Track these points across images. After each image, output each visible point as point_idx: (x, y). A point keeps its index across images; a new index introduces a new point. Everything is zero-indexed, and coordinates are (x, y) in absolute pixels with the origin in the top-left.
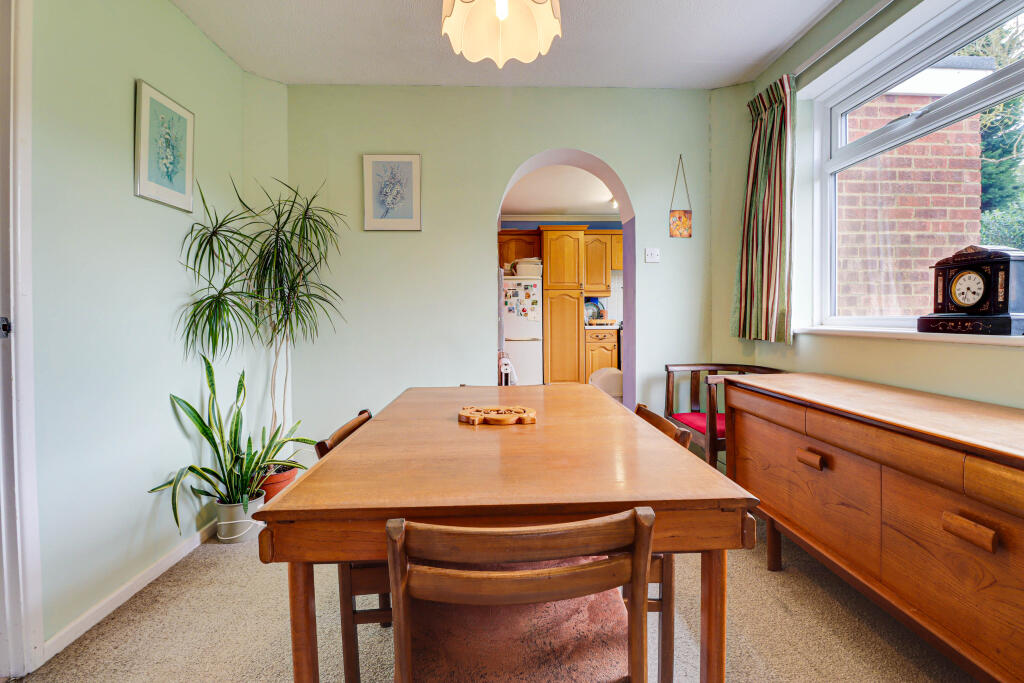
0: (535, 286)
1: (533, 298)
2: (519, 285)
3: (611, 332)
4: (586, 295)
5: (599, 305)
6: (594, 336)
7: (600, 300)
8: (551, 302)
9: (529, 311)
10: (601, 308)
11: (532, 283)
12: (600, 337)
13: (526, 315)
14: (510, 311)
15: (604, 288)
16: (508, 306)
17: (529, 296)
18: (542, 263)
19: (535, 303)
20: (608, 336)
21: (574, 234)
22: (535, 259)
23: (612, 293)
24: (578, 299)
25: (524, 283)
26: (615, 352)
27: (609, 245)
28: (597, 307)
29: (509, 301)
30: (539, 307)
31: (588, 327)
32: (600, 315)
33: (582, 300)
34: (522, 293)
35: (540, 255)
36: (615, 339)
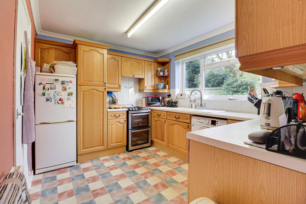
0: (71, 82)
1: (68, 91)
2: (57, 80)
3: (124, 113)
4: (107, 90)
5: (113, 96)
6: (113, 116)
7: (113, 93)
8: (83, 94)
9: (65, 101)
10: (114, 98)
11: (68, 79)
12: (117, 116)
13: (63, 103)
14: (47, 100)
15: (117, 86)
16: (46, 96)
17: (66, 89)
18: (77, 66)
19: (70, 94)
20: (121, 115)
21: (101, 51)
22: (71, 63)
23: (122, 90)
24: (103, 92)
25: (61, 79)
26: (125, 124)
27: (120, 62)
28: (112, 97)
29: (47, 92)
30: (74, 98)
31: (109, 110)
32: (114, 102)
33: (106, 93)
34: (59, 87)
35: (75, 61)
36: (125, 116)
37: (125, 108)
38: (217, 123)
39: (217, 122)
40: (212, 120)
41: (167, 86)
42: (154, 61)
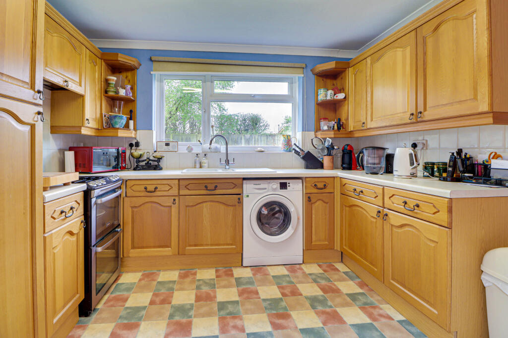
3: (78, 198)
37: (73, 182)
38: (289, 186)
39: (289, 183)
40: (280, 183)
41: (131, 122)
42: (100, 56)
